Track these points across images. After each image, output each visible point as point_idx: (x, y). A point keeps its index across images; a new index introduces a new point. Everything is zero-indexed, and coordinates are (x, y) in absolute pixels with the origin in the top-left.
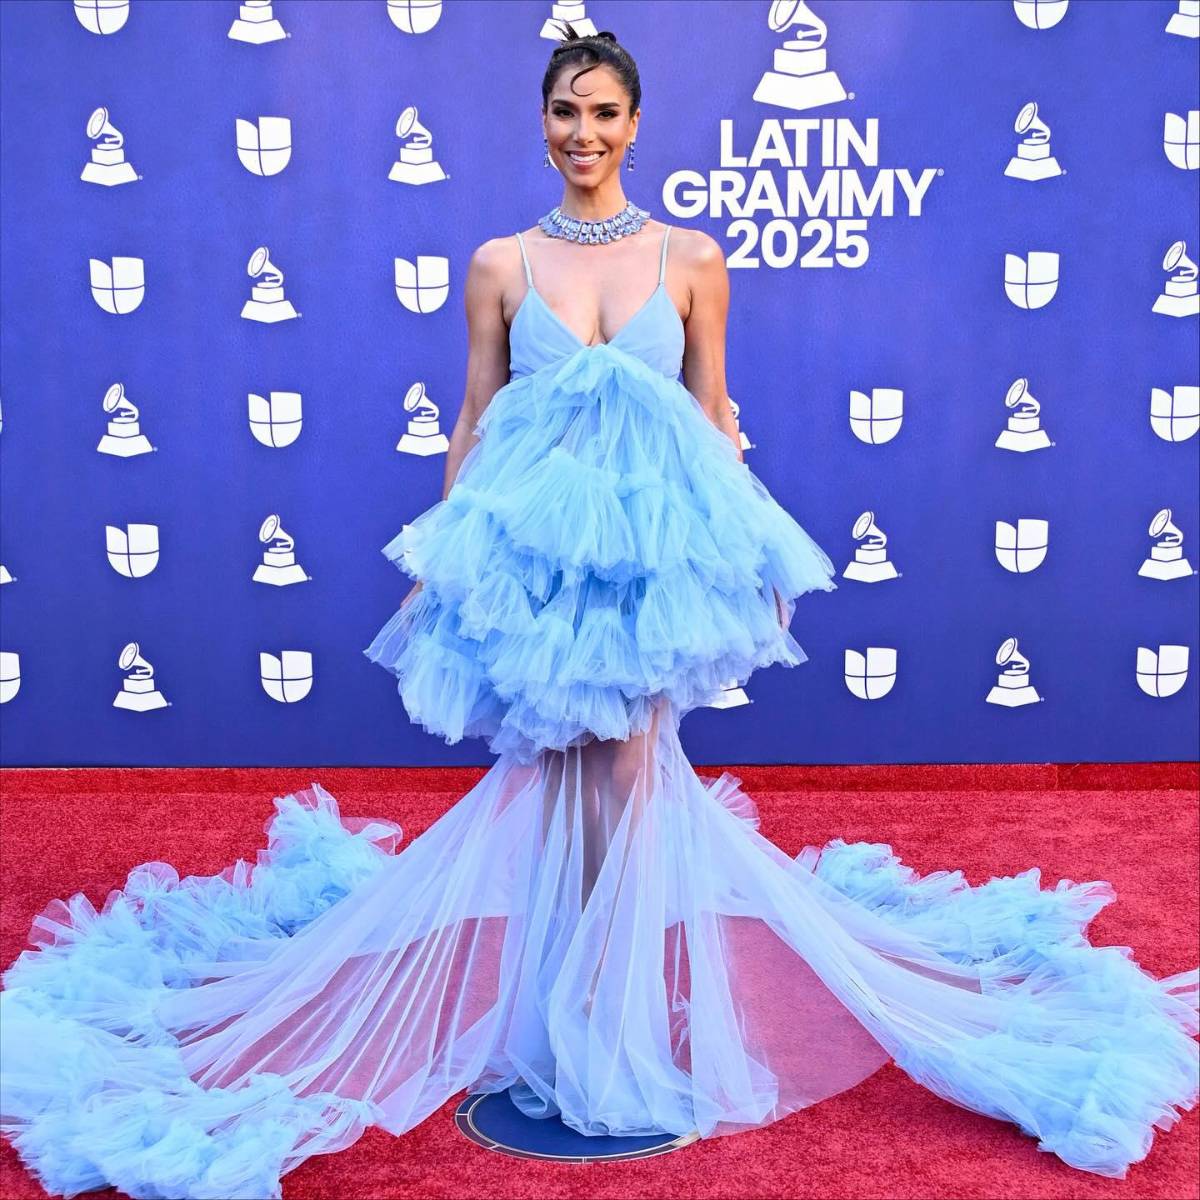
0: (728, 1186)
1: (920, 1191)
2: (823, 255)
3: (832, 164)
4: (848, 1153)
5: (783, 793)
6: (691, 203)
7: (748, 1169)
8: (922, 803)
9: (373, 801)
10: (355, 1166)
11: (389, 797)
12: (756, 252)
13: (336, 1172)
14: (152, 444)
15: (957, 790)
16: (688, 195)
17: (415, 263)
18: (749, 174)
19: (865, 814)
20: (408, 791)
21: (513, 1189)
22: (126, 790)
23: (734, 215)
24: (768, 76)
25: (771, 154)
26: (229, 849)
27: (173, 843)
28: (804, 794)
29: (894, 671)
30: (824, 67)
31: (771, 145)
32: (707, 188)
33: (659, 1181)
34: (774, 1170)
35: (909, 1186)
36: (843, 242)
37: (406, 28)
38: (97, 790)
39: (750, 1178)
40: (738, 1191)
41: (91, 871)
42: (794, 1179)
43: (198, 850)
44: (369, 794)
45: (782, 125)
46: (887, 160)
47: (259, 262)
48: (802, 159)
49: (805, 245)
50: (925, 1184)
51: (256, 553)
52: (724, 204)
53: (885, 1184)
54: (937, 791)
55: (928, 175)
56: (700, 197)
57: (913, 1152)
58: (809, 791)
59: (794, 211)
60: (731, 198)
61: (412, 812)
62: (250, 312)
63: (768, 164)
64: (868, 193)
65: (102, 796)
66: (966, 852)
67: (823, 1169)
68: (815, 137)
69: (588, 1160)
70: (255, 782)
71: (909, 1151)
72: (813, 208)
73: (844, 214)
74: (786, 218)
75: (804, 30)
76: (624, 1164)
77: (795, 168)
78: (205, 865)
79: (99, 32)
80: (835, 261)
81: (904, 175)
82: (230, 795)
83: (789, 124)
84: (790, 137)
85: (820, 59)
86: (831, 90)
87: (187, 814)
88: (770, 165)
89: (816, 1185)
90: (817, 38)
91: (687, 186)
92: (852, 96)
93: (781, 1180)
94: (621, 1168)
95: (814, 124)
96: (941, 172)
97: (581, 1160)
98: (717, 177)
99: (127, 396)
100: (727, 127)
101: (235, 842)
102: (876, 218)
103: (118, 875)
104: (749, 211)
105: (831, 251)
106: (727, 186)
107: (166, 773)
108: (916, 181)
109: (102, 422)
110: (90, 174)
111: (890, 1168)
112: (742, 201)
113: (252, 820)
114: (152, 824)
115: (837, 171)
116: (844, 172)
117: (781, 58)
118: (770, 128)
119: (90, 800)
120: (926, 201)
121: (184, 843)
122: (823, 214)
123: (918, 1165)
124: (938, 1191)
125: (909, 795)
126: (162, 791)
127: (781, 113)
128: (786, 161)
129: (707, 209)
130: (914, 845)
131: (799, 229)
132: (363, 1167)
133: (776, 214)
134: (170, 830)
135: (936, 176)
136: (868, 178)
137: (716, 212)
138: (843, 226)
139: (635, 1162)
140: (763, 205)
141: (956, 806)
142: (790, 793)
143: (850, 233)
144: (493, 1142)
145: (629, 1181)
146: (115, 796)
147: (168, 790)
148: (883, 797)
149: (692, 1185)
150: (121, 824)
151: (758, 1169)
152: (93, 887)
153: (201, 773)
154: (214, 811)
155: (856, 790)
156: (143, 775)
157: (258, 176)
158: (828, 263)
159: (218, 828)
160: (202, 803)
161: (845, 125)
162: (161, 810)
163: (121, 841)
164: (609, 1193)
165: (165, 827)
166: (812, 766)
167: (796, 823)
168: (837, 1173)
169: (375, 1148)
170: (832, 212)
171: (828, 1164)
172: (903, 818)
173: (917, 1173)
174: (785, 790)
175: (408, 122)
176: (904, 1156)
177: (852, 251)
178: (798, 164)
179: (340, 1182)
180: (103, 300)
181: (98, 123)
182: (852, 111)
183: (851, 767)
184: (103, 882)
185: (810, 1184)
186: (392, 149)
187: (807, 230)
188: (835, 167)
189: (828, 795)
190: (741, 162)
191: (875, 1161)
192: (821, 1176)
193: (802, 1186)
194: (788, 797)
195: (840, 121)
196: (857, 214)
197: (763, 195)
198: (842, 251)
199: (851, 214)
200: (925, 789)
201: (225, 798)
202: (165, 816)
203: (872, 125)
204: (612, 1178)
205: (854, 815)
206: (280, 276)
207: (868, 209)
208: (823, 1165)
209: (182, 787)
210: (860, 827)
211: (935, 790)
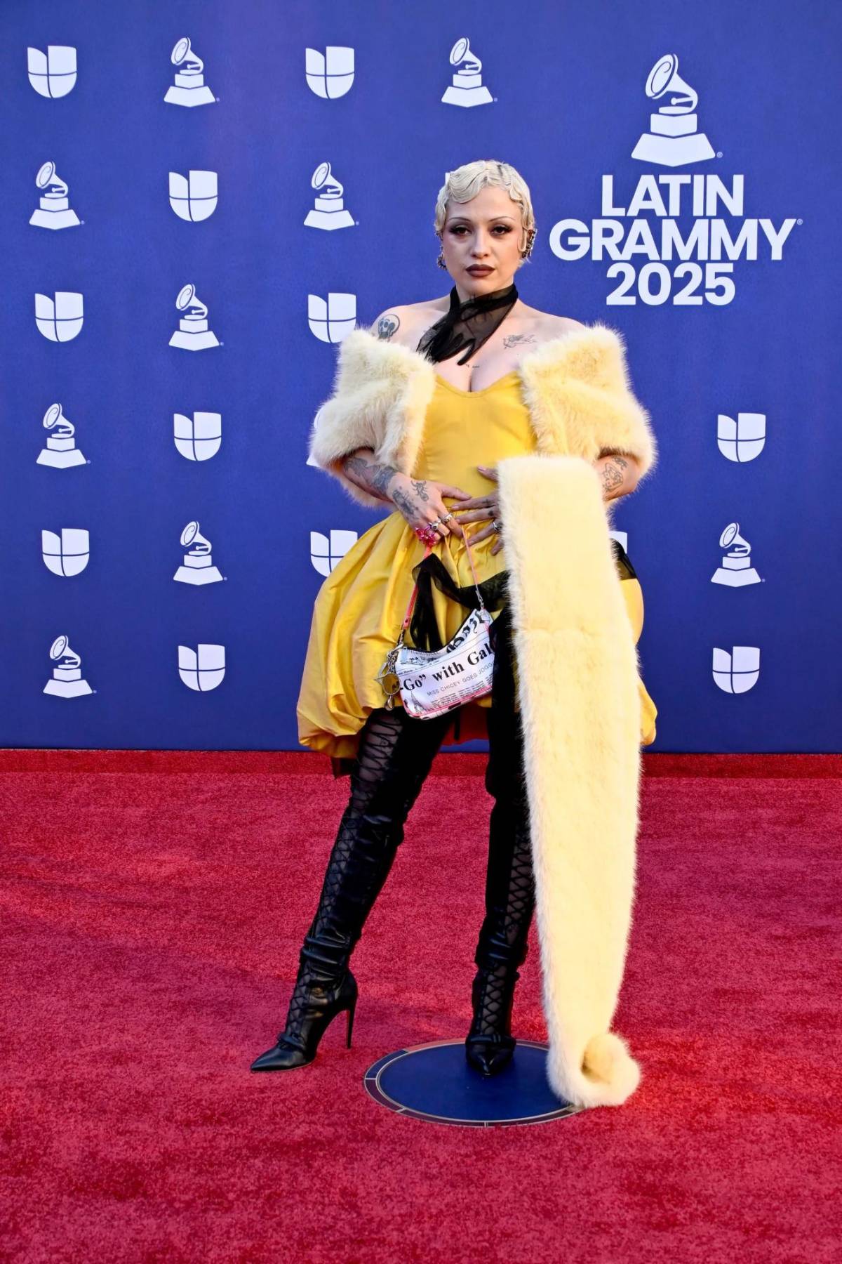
0: (621, 1151)
1: (802, 1158)
2: (694, 294)
3: (702, 214)
4: (732, 1120)
5: (654, 779)
6: (575, 248)
7: (640, 1135)
8: (784, 790)
9: (278, 783)
10: (273, 1127)
11: (292, 779)
12: (633, 291)
13: (255, 1132)
14: (86, 457)
15: (817, 778)
16: (572, 241)
17: (326, 299)
18: (627, 222)
19: (731, 799)
20: (311, 773)
21: (420, 1150)
22: (53, 770)
23: (614, 258)
24: (645, 137)
25: (647, 205)
26: (147, 825)
27: (96, 819)
28: (675, 780)
29: (757, 667)
30: (695, 130)
31: (647, 197)
32: (590, 235)
33: (557, 1145)
34: (664, 1136)
35: (791, 1153)
36: (711, 283)
37: (322, 94)
38: (26, 770)
39: (642, 1144)
40: (632, 1156)
41: (21, 844)
42: (683, 1145)
43: (120, 827)
44: (275, 775)
45: (657, 180)
46: (751, 210)
47: (186, 297)
48: (675, 210)
49: (678, 285)
50: (806, 1151)
51: (177, 555)
52: (604, 249)
53: (769, 1151)
54: (797, 778)
55: (789, 224)
56: (584, 243)
57: (794, 1121)
58: (679, 777)
59: (667, 255)
60: (611, 244)
61: (315, 793)
62: (177, 341)
63: (643, 214)
64: (734, 240)
65: (30, 776)
66: (827, 835)
67: (713, 1136)
68: (687, 191)
69: (490, 1124)
70: (170, 763)
71: (789, 1120)
72: (685, 253)
73: (712, 258)
74: (661, 261)
75: (677, 98)
76: (523, 1128)
77: (668, 217)
78: (126, 839)
79: (49, 96)
80: (705, 300)
81: (767, 224)
82: (147, 775)
83: (664, 179)
84: (664, 190)
85: (691, 122)
86: (702, 149)
87: (108, 793)
88: (646, 214)
89: (704, 1150)
90: (689, 104)
91: (572, 233)
92: (720, 154)
93: (671, 1145)
94: (521, 1132)
95: (686, 179)
96: (800, 222)
97: (483, 1124)
98: (598, 225)
99: (65, 415)
100: (607, 181)
101: (153, 818)
102: (742, 261)
103: (46, 848)
104: (627, 255)
105: (701, 291)
106: (608, 233)
107: (89, 754)
108: (777, 230)
109: (41, 437)
110: (38, 219)
111: (774, 1136)
112: (621, 246)
113: (168, 799)
114: (77, 802)
115: (707, 221)
116: (713, 221)
117: (656, 122)
118: (647, 182)
119: (19, 778)
120: (786, 247)
121: (107, 819)
122: (694, 258)
123: (799, 1133)
124: (820, 1159)
125: (771, 781)
126: (85, 771)
127: (657, 170)
128: (661, 211)
129: (590, 252)
130: (779, 829)
131: (672, 272)
132: (280, 1128)
133: (651, 258)
134: (93, 806)
135: (796, 225)
136: (734, 226)
137: (597, 256)
138: (711, 269)
139: (534, 1126)
140: (640, 249)
141: (817, 793)
142: (661, 778)
143: (718, 275)
144: (400, 1106)
145: (529, 1145)
146: (41, 775)
147: (91, 770)
148: (748, 783)
149: (589, 1149)
150: (49, 801)
151: (649, 1135)
152: (24, 859)
153: (121, 754)
154: (133, 790)
155: (723, 777)
156: (69, 756)
157: (187, 222)
158: (698, 301)
159: (137, 806)
160: (122, 781)
161: (714, 181)
162: (84, 788)
163: (48, 817)
164: (511, 1156)
165: (89, 805)
166: (681, 753)
167: (669, 806)
168: (723, 1141)
169: (290, 1109)
170: (702, 255)
171: (715, 1131)
172: (767, 804)
173: (799, 1141)
174: (658, 776)
175: (322, 175)
176: (785, 1125)
177: (720, 291)
178: (671, 214)
179: (259, 1142)
180: (46, 330)
181: (46, 175)
182: (721, 168)
183: (718, 756)
184: (33, 855)
185: (699, 1150)
186: (308, 198)
187: (680, 272)
188: (704, 217)
189: (696, 780)
190: (620, 212)
191: (758, 1129)
192: (708, 1142)
193: (691, 1152)
194: (660, 782)
195: (709, 177)
196: (725, 258)
197: (640, 241)
198: (711, 290)
199: (719, 258)
200: (786, 776)
201: (143, 778)
202: (88, 794)
203: (738, 181)
204: (513, 1141)
205: (721, 800)
206: (205, 310)
207: (734, 254)
208: (710, 1132)
209: (104, 768)
210: (728, 811)
211: (795, 777)
